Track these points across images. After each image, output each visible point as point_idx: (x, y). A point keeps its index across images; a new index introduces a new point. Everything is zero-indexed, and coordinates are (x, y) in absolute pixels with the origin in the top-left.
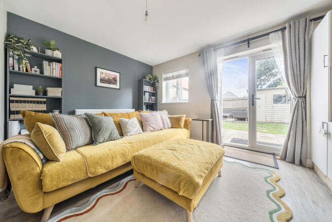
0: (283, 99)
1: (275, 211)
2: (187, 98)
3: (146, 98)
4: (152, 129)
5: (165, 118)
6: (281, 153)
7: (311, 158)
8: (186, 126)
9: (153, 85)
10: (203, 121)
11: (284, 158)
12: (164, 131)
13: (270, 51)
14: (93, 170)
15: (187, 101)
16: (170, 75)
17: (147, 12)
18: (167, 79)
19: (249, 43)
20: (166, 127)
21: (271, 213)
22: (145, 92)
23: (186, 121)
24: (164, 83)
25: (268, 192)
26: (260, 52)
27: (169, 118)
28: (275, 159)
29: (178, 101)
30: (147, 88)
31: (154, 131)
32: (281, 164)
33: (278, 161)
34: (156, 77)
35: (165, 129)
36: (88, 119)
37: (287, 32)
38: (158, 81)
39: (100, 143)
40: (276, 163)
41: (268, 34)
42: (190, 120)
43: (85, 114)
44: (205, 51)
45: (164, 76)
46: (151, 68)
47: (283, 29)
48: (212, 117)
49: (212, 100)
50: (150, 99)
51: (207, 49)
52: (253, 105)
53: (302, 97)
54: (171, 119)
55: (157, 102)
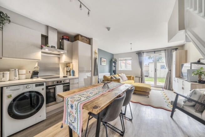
6: (164, 87)
13: (161, 55)
15: (131, 70)
16: (122, 59)
19: (155, 52)
20: (126, 80)
24: (119, 62)
26: (158, 55)
29: (126, 70)
32: (164, 90)
34: (116, 59)
37: (166, 51)
41: (161, 51)
42: (134, 77)
44: (139, 52)
45: (120, 59)
46: (113, 55)
47: (165, 50)
48: (141, 76)
49: (142, 70)
50: (114, 68)
51: (140, 52)
52: (156, 72)
53: (170, 70)
54: (127, 77)
55: (116, 69)
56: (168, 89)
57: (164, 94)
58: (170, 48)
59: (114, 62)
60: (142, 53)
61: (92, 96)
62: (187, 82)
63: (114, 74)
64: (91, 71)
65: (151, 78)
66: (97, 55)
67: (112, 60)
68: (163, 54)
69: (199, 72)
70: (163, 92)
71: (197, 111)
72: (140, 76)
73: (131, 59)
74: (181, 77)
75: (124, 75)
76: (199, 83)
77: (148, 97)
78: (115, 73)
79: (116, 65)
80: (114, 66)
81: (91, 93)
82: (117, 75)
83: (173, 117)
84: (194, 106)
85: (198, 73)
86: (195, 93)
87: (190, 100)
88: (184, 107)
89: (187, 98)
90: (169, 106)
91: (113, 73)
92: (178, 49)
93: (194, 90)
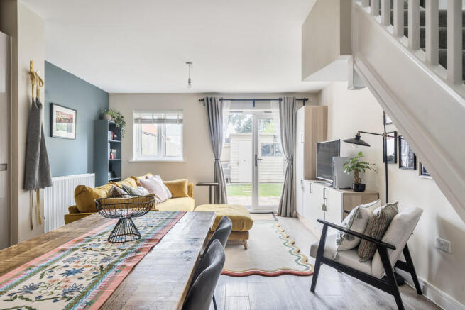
0: (271, 150)
2: (181, 155)
6: (277, 210)
7: (296, 210)
8: (190, 194)
10: (209, 185)
11: (280, 215)
13: (269, 114)
15: (182, 159)
16: (147, 116)
17: (189, 80)
18: (142, 121)
19: (254, 103)
22: (108, 142)
23: (189, 187)
24: (135, 126)
26: (262, 112)
27: (165, 184)
28: (274, 216)
29: (161, 158)
30: (110, 136)
32: (278, 218)
34: (119, 114)
37: (282, 102)
38: (124, 124)
40: (275, 218)
41: (270, 100)
42: (194, 185)
44: (209, 97)
45: (136, 116)
46: (106, 96)
47: (280, 100)
48: (216, 180)
49: (217, 159)
50: (111, 154)
51: (213, 96)
52: (256, 165)
53: (291, 160)
54: (169, 185)
55: (120, 158)
56: (288, 214)
57: (281, 229)
58: (292, 96)
59: (113, 128)
60: (219, 102)
61: (85, 283)
62: (332, 189)
63: (114, 176)
64: (6, 167)
66: (42, 89)
67: (101, 117)
68: (275, 112)
69: (356, 162)
70: (277, 224)
71: (363, 259)
72: (212, 182)
73: (181, 121)
74: (318, 179)
75: (158, 179)
76: (355, 190)
77: (246, 248)
78: (116, 175)
79: (119, 138)
80: (114, 145)
81: (69, 273)
82: (133, 181)
83: (316, 291)
84: (356, 248)
85: (353, 167)
86: (359, 215)
87: (350, 234)
88: (340, 254)
89: (345, 231)
90: (299, 261)
91: (109, 174)
92: (307, 100)
93: (357, 208)
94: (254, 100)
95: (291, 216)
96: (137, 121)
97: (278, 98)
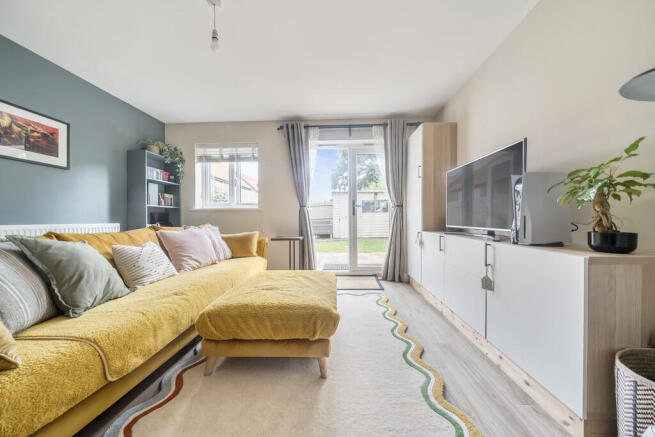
0: (372, 207)
1: (395, 328)
2: (256, 201)
3: (153, 198)
4: (194, 264)
5: (216, 241)
6: (382, 272)
7: (406, 272)
8: (261, 252)
9: (171, 169)
10: (290, 240)
11: (385, 278)
12: (219, 264)
13: (371, 147)
14: (118, 364)
15: (256, 207)
16: (214, 152)
17: (214, 33)
18: (207, 159)
19: (350, 131)
20: (222, 257)
21: (392, 331)
22: (149, 181)
23: (259, 243)
24: (199, 167)
25: (384, 314)
26: (361, 145)
27: (223, 238)
28: (378, 280)
29: (234, 206)
30: (153, 173)
31: (199, 267)
32: (384, 284)
33: (382, 282)
34: (176, 149)
35: (220, 260)
36: (28, 254)
37: (388, 127)
38: (182, 161)
39: (87, 309)
40: (380, 285)
41: (371, 126)
42: (267, 240)
43: (12, 239)
44: (290, 123)
45: (199, 152)
47: (385, 125)
49: (302, 206)
50: (160, 199)
51: (294, 122)
52: (354, 214)
53: (400, 206)
55: (179, 205)
56: (397, 279)
58: (401, 120)
60: (303, 130)
65: (338, 239)
68: (377, 142)
70: (384, 295)
72: (296, 235)
73: (256, 158)
77: (323, 377)
80: (168, 189)
94: (350, 126)
95: (400, 281)
96: (201, 159)
97: (381, 122)
